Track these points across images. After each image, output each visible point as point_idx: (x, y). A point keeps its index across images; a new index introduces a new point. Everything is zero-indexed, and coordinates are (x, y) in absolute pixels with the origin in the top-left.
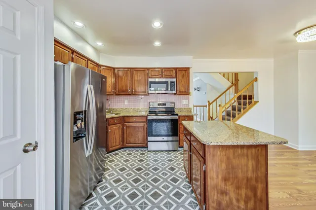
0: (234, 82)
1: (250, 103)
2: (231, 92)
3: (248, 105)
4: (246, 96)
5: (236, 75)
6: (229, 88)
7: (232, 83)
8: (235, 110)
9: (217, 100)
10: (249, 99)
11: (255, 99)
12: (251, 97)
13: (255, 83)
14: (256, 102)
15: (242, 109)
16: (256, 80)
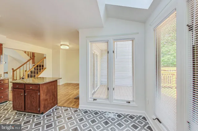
0: (32, 57)
1: (42, 69)
2: (30, 63)
3: (41, 70)
4: (41, 65)
5: (33, 54)
6: (29, 61)
7: (31, 58)
8: (35, 73)
9: (21, 68)
10: (40, 67)
11: (44, 67)
12: (43, 66)
13: (45, 59)
14: (45, 68)
15: (39, 72)
16: (45, 58)
